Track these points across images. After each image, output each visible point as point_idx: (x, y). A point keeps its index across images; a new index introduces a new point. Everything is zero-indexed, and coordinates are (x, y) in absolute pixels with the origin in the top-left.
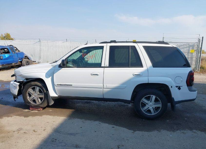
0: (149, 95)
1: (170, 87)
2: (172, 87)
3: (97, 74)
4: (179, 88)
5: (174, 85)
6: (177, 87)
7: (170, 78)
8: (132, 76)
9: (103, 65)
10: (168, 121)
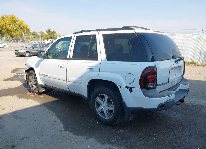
0: (102, 94)
1: (119, 87)
2: (121, 87)
3: (62, 66)
4: (131, 90)
5: (124, 84)
6: (128, 87)
7: (119, 74)
8: (86, 70)
9: (68, 57)
10: (122, 131)
